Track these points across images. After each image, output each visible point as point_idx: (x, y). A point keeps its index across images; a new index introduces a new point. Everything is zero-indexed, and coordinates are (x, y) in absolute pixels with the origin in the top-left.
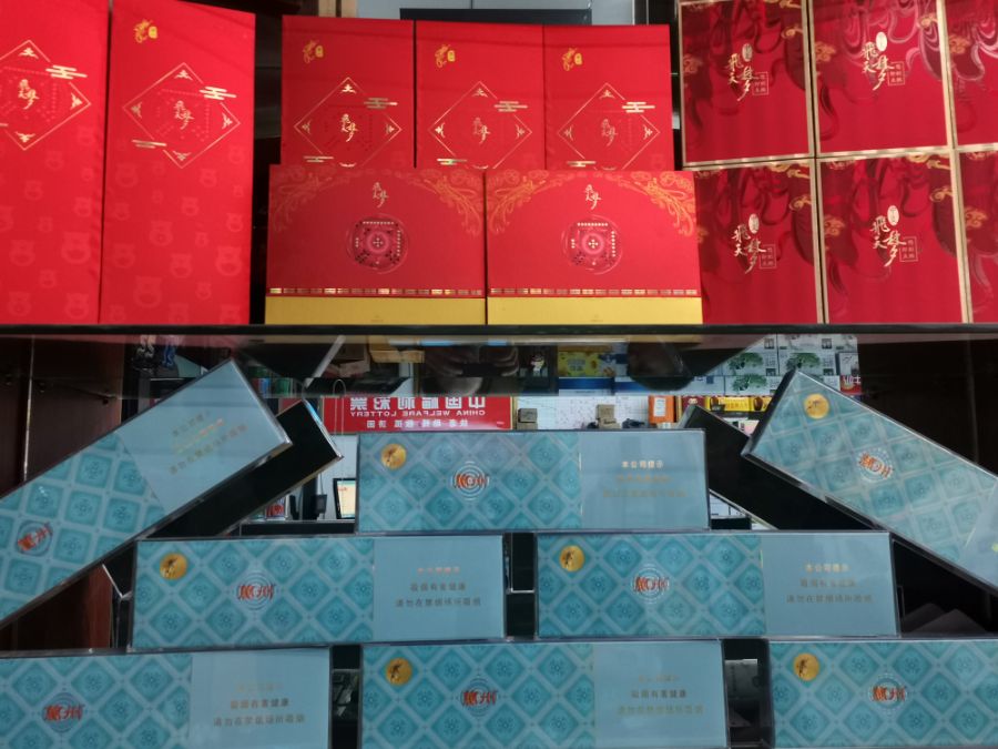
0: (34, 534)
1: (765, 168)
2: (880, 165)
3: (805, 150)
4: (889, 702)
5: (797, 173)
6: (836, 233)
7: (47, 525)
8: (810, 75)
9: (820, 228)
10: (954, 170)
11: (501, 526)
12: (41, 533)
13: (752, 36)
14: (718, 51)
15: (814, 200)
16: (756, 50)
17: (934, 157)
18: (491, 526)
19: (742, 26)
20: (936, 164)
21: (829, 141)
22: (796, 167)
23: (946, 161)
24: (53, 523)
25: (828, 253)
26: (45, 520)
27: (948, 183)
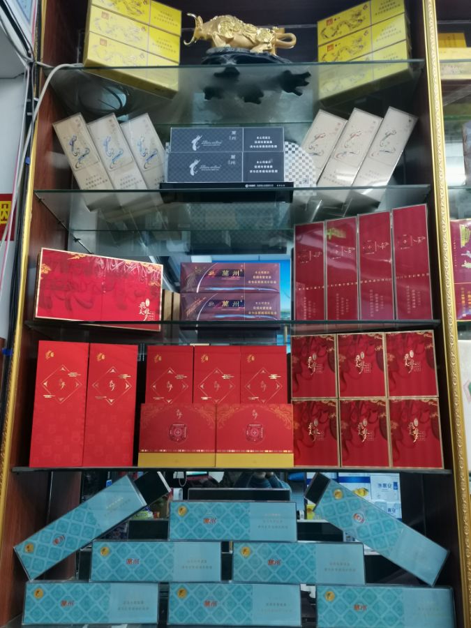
0: (59, 538)
1: (320, 402)
2: (361, 403)
3: (334, 395)
4: (360, 611)
5: (331, 404)
6: (345, 428)
7: (63, 536)
8: (337, 367)
9: (339, 425)
10: (387, 406)
11: (221, 538)
12: (61, 538)
13: (317, 351)
14: (305, 355)
15: (337, 415)
16: (318, 356)
17: (380, 401)
18: (217, 539)
19: (313, 346)
20: (381, 404)
21: (343, 393)
22: (331, 402)
23: (384, 403)
24: (65, 534)
25: (342, 435)
26: (62, 533)
27: (385, 411)
